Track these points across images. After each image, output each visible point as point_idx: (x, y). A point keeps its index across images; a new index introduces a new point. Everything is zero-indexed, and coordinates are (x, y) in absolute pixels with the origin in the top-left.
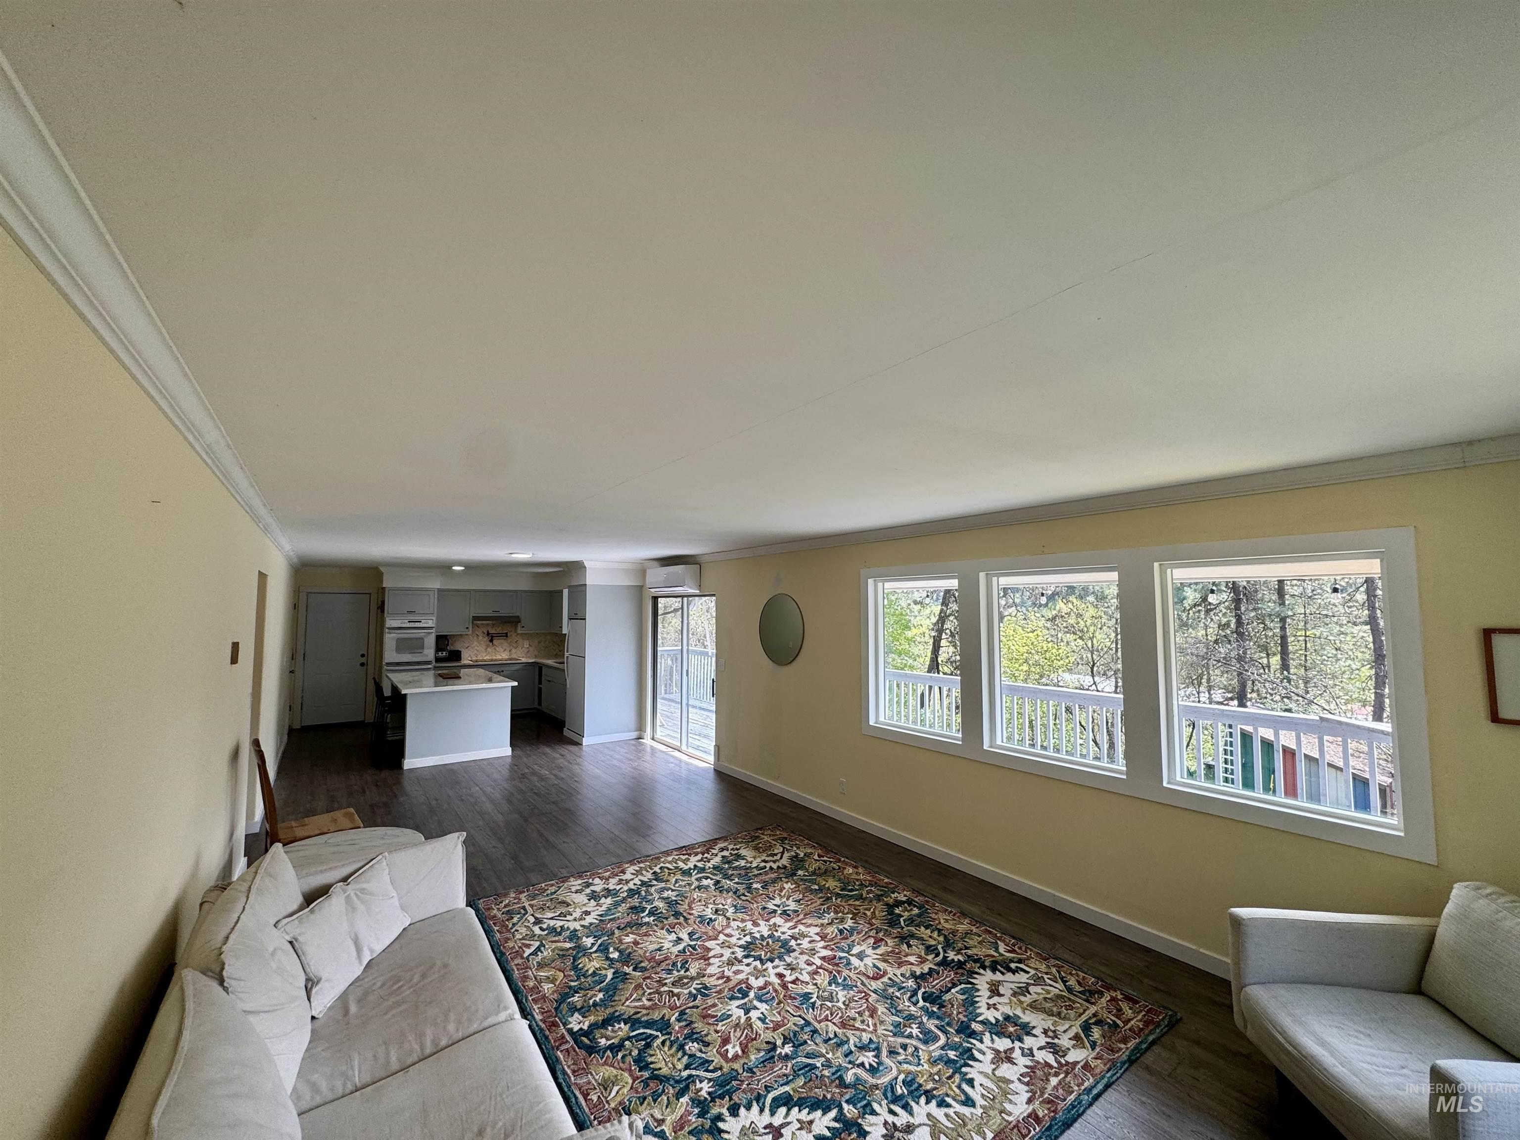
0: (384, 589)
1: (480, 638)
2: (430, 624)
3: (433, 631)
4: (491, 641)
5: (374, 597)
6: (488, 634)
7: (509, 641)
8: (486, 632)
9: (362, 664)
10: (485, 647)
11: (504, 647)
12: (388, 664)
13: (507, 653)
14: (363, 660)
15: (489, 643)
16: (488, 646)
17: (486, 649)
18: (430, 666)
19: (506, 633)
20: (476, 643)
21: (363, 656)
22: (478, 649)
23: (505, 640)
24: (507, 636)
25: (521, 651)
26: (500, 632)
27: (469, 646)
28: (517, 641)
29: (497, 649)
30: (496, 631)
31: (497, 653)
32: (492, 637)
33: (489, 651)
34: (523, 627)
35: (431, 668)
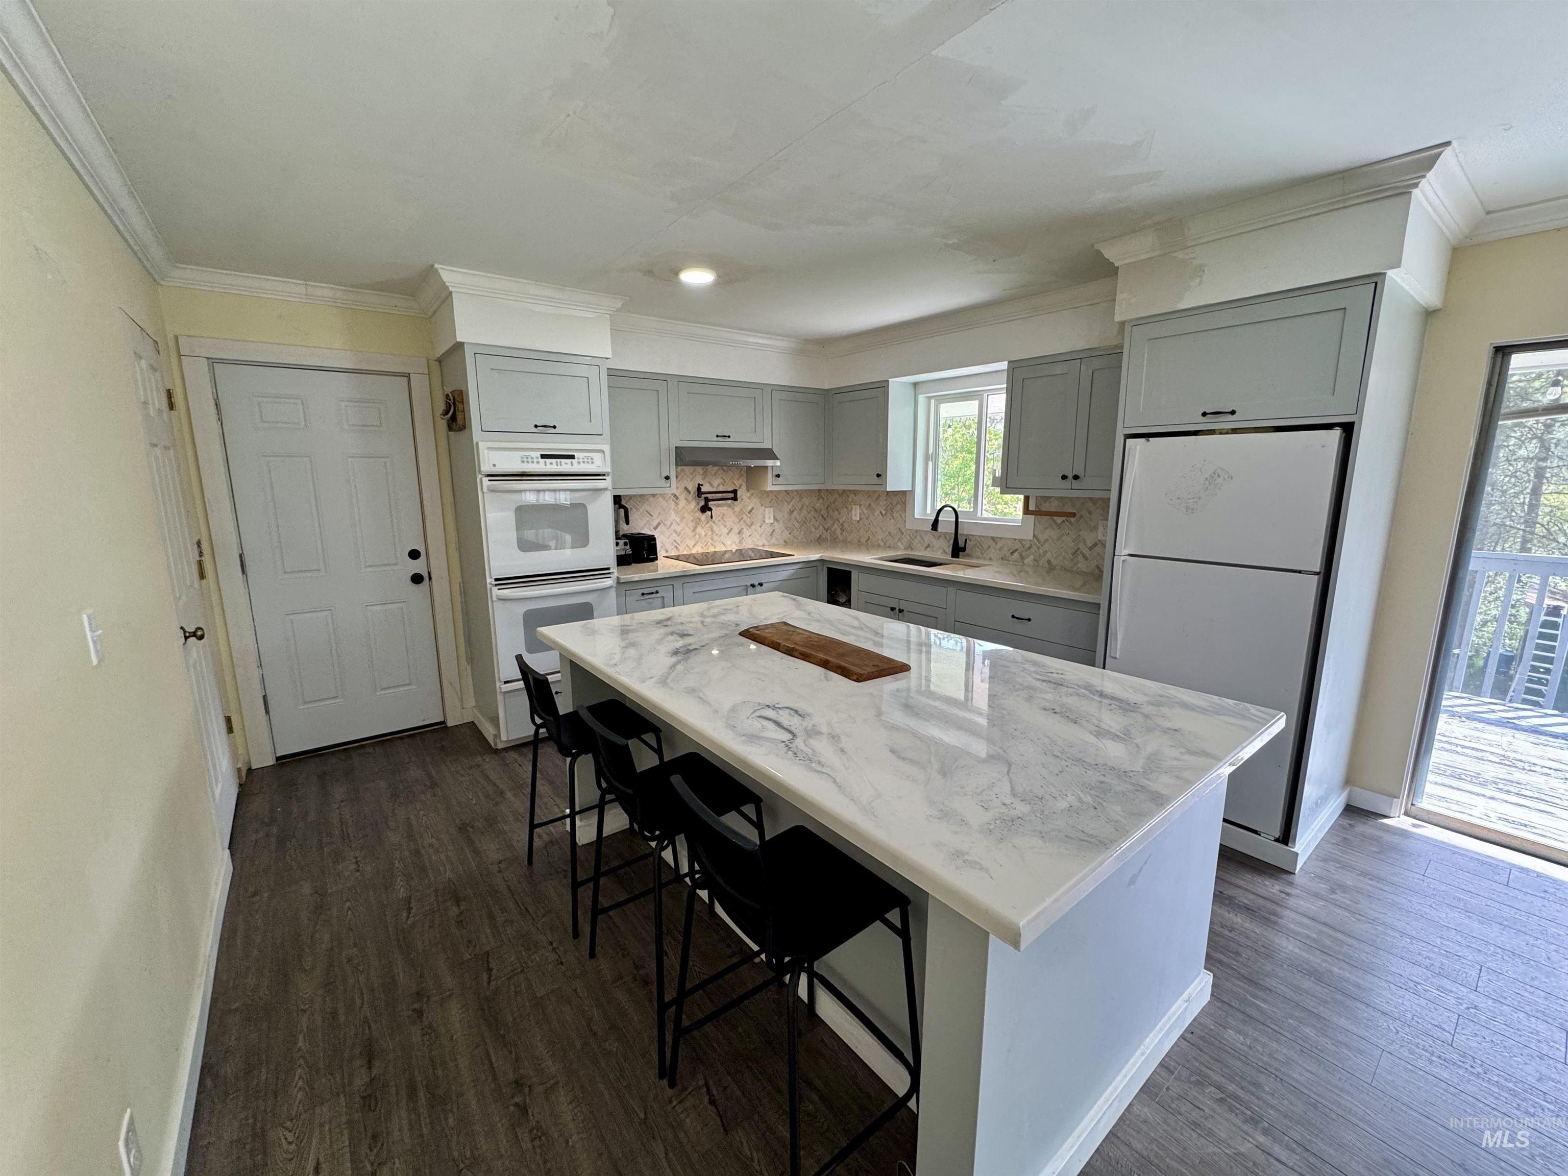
0: (460, 346)
1: (682, 503)
2: (598, 464)
3: (607, 483)
4: (705, 509)
5: (419, 384)
6: (699, 492)
7: (737, 509)
8: (692, 487)
9: (417, 579)
10: (691, 525)
11: (729, 524)
12: (501, 582)
13: (734, 537)
14: (418, 566)
15: (699, 514)
16: (698, 522)
17: (695, 530)
18: (608, 582)
19: (736, 492)
20: (673, 516)
21: (414, 555)
22: (679, 529)
23: (729, 506)
24: (735, 499)
25: (760, 531)
26: (721, 489)
27: (659, 524)
28: (753, 509)
29: (715, 528)
30: (711, 485)
31: (715, 538)
32: (707, 500)
33: (700, 535)
34: (778, 476)
35: (611, 587)
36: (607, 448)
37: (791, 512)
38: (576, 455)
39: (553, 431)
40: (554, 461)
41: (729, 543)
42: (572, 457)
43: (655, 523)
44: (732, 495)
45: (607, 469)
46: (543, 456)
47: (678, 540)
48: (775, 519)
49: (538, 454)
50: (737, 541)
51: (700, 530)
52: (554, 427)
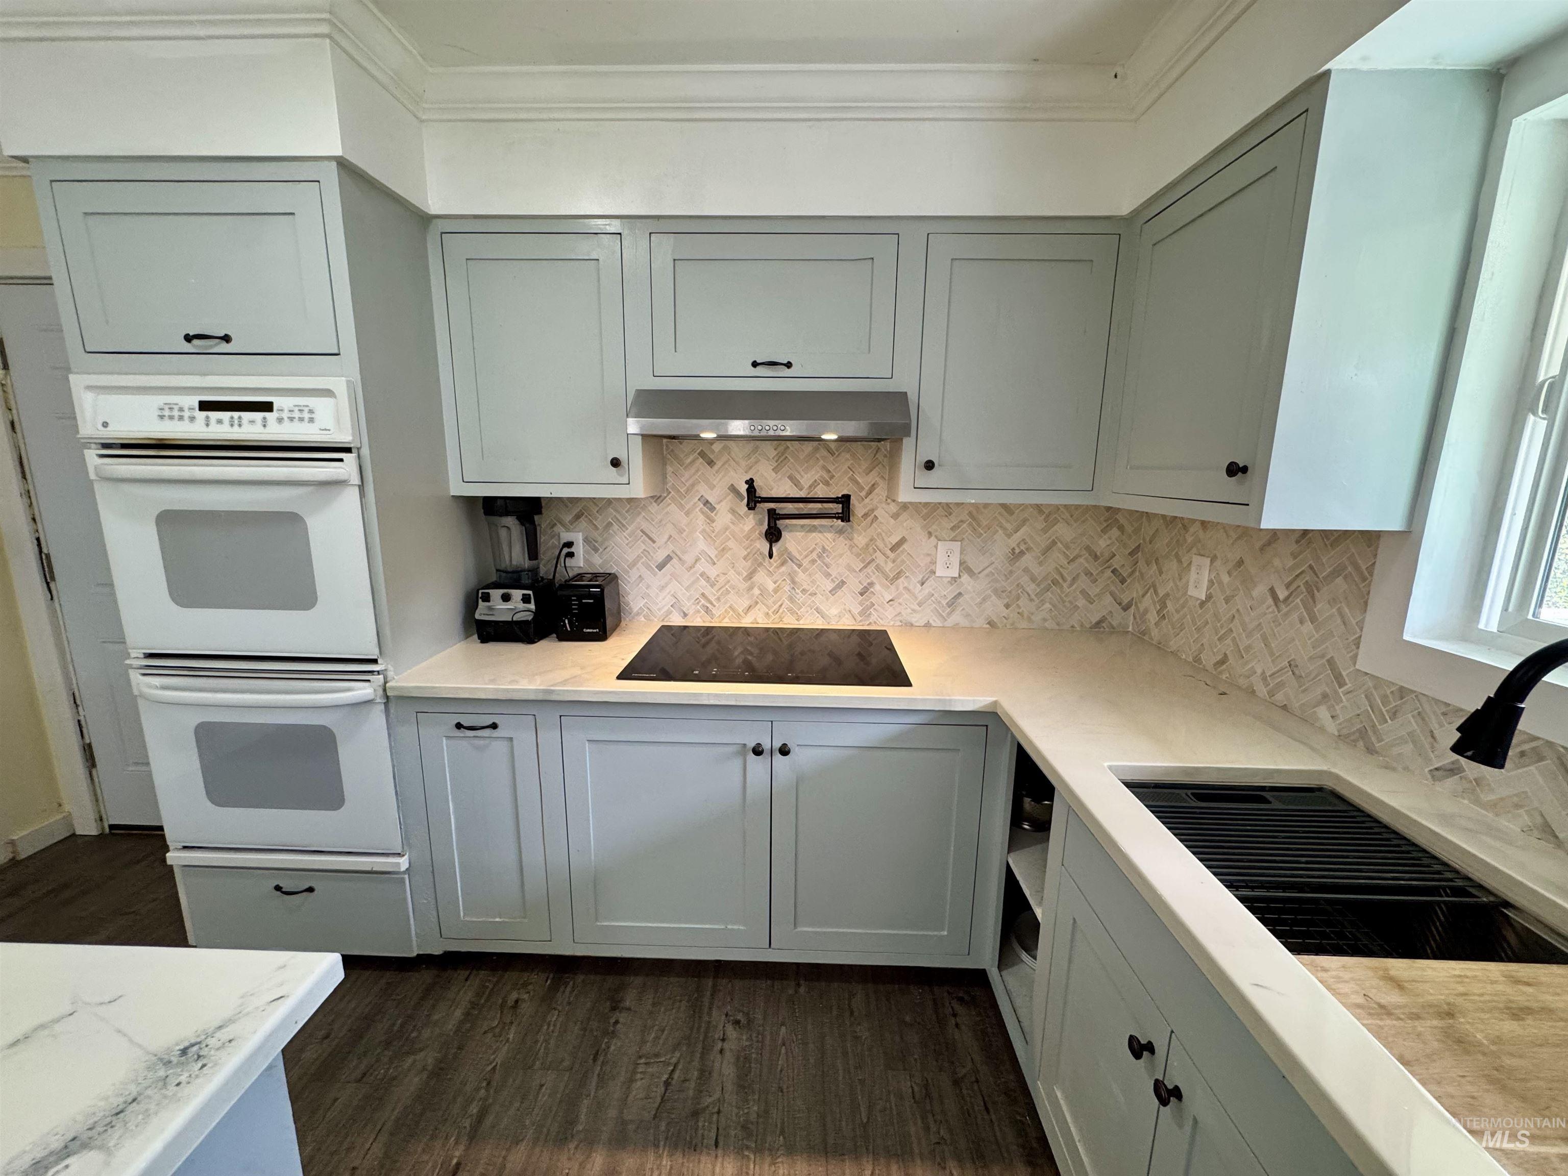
1: (723, 517)
2: (325, 423)
3: (347, 467)
4: (773, 535)
6: (753, 498)
7: (861, 539)
8: (742, 486)
10: (744, 566)
11: (835, 572)
12: (151, 660)
15: (762, 544)
16: (759, 561)
17: (750, 577)
19: (845, 500)
22: (712, 572)
25: (921, 593)
29: (801, 577)
30: (797, 484)
31: (801, 598)
33: (763, 591)
38: (277, 401)
39: (224, 347)
40: (225, 415)
41: (834, 611)
42: (267, 407)
44: (838, 508)
45: (344, 437)
46: (205, 406)
47: (710, 592)
48: (965, 567)
49: (194, 401)
50: (856, 610)
51: (761, 577)
52: (227, 339)
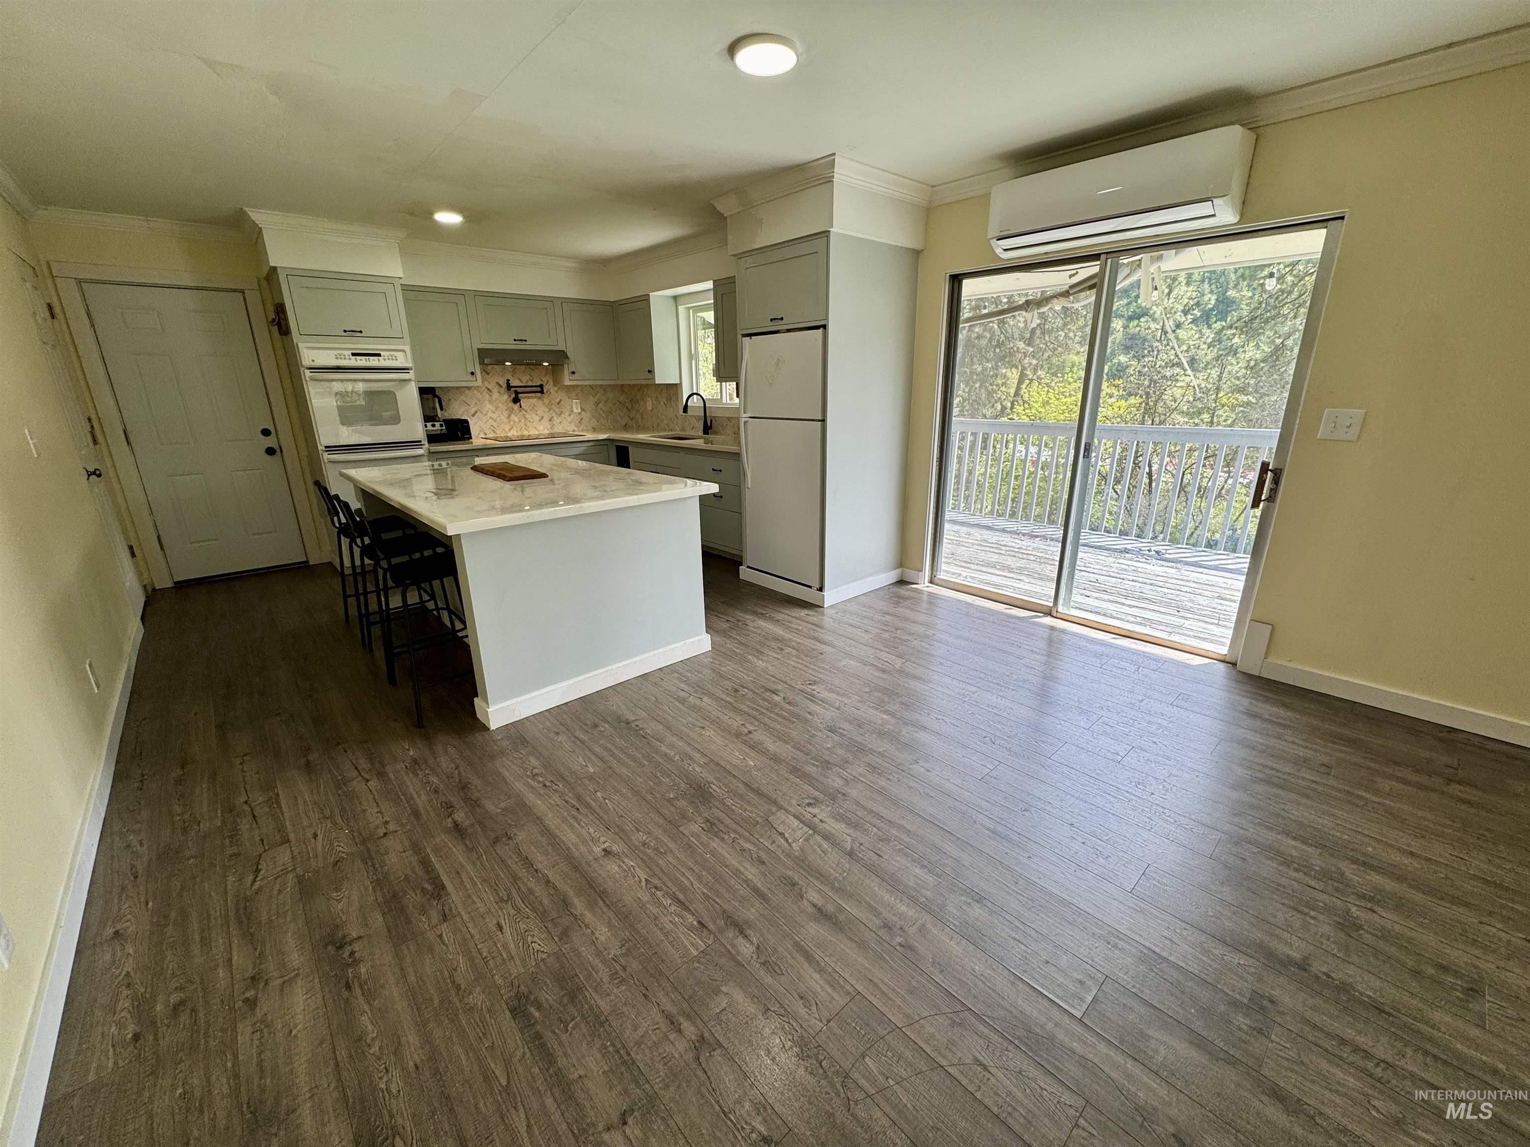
0: (274, 269)
1: (496, 395)
2: (401, 361)
3: (411, 375)
4: (516, 400)
5: (253, 297)
6: (509, 387)
7: (546, 401)
8: (503, 383)
9: (270, 451)
10: (506, 414)
11: (539, 413)
12: (329, 449)
13: (545, 422)
14: (270, 442)
15: (511, 404)
16: (511, 411)
17: (509, 417)
18: (420, 452)
19: (541, 386)
20: (488, 406)
21: (266, 432)
22: (495, 416)
23: (539, 398)
24: (542, 392)
25: (570, 419)
26: (530, 384)
27: (476, 412)
28: (561, 400)
29: (528, 416)
30: (521, 381)
31: (528, 424)
32: (517, 393)
33: (514, 421)
34: (573, 373)
35: (423, 455)
36: (407, 348)
37: (597, 404)
38: (382, 353)
39: (359, 334)
40: (363, 358)
41: (541, 428)
42: (379, 355)
43: (473, 411)
44: (539, 389)
45: (410, 365)
46: (353, 354)
47: (495, 424)
48: (582, 409)
49: (350, 352)
50: (549, 427)
51: (513, 417)
52: (361, 332)
